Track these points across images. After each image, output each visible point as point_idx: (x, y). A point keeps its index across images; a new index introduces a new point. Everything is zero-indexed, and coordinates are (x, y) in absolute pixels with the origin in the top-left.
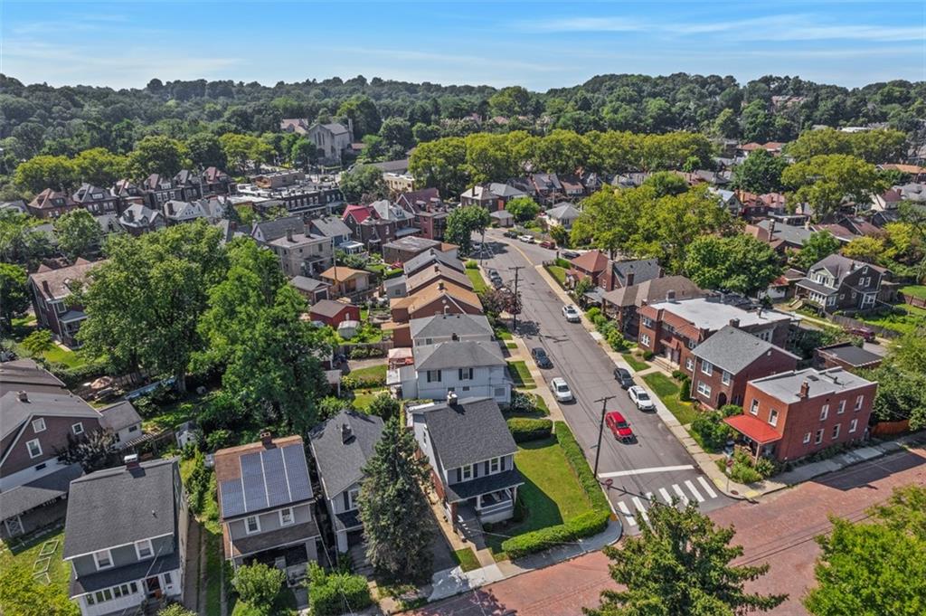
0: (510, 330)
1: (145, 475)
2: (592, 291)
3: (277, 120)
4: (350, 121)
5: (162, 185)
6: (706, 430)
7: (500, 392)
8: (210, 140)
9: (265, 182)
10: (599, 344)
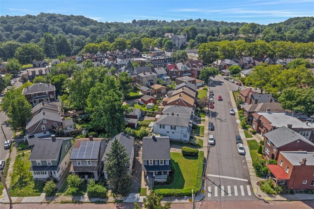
0: (206, 114)
1: (55, 141)
2: (243, 104)
3: (164, 33)
4: (186, 34)
5: (119, 53)
6: (257, 167)
7: (185, 136)
8: (138, 40)
9: (152, 54)
10: (238, 125)
